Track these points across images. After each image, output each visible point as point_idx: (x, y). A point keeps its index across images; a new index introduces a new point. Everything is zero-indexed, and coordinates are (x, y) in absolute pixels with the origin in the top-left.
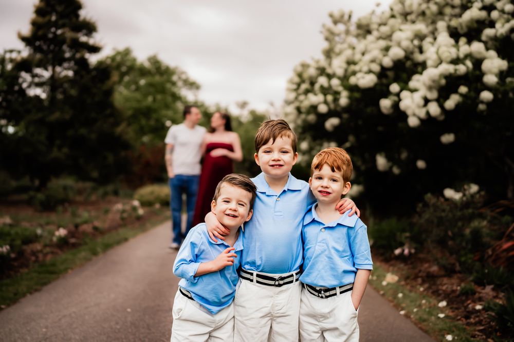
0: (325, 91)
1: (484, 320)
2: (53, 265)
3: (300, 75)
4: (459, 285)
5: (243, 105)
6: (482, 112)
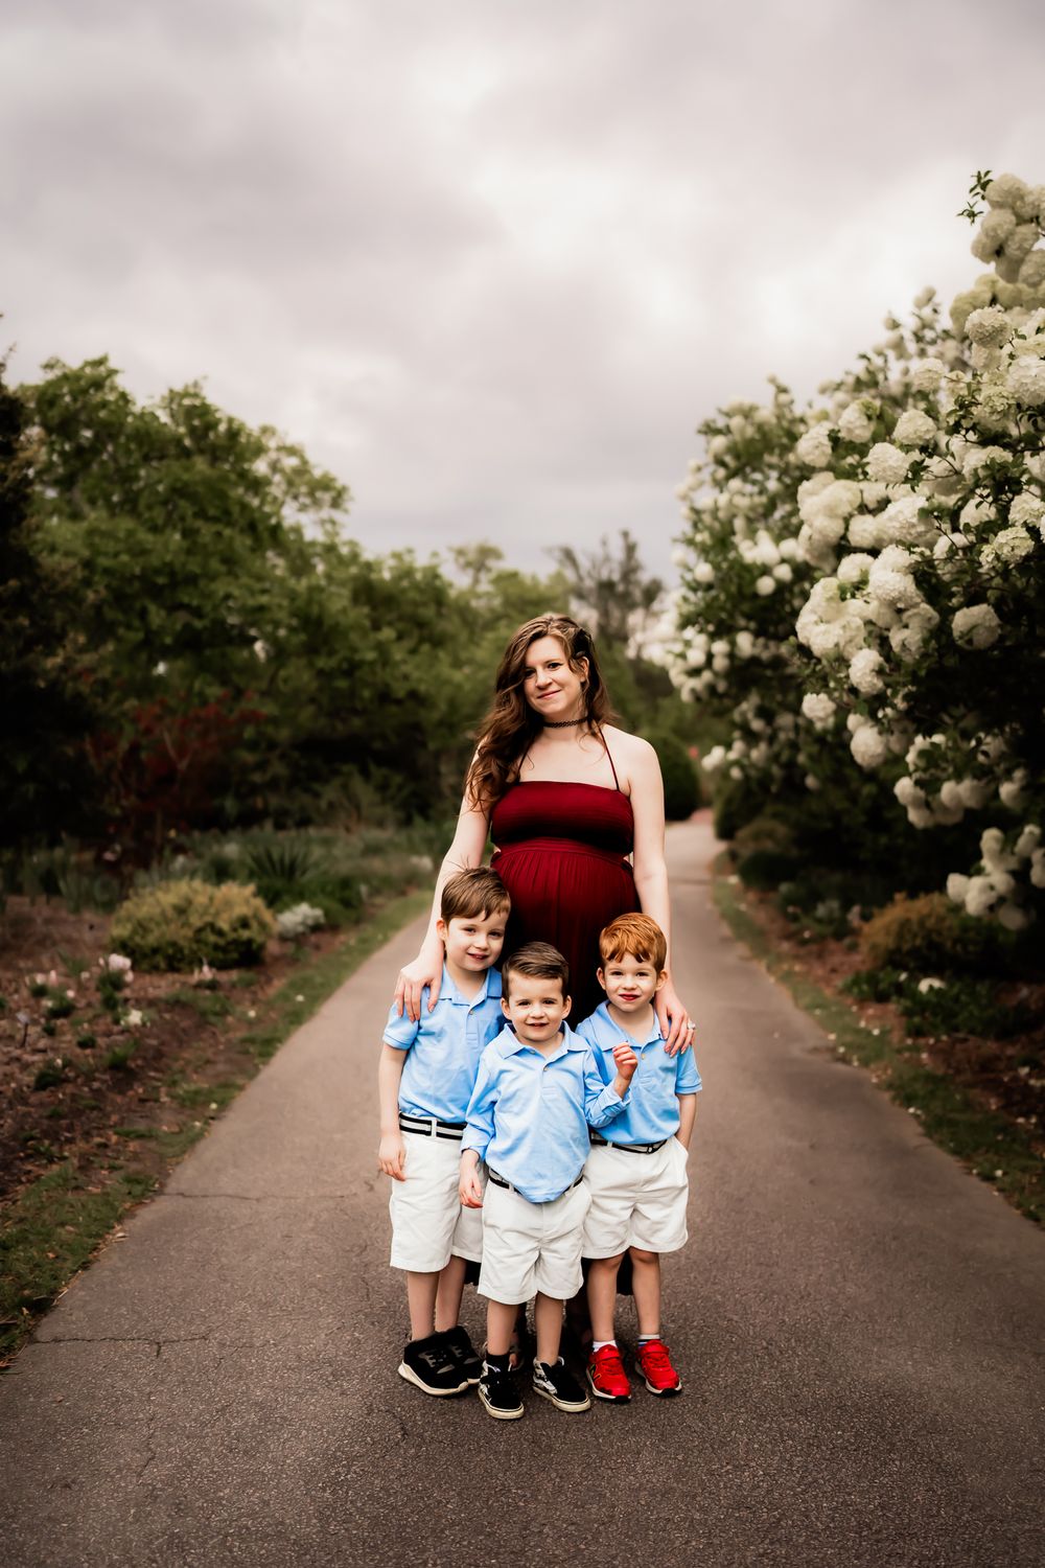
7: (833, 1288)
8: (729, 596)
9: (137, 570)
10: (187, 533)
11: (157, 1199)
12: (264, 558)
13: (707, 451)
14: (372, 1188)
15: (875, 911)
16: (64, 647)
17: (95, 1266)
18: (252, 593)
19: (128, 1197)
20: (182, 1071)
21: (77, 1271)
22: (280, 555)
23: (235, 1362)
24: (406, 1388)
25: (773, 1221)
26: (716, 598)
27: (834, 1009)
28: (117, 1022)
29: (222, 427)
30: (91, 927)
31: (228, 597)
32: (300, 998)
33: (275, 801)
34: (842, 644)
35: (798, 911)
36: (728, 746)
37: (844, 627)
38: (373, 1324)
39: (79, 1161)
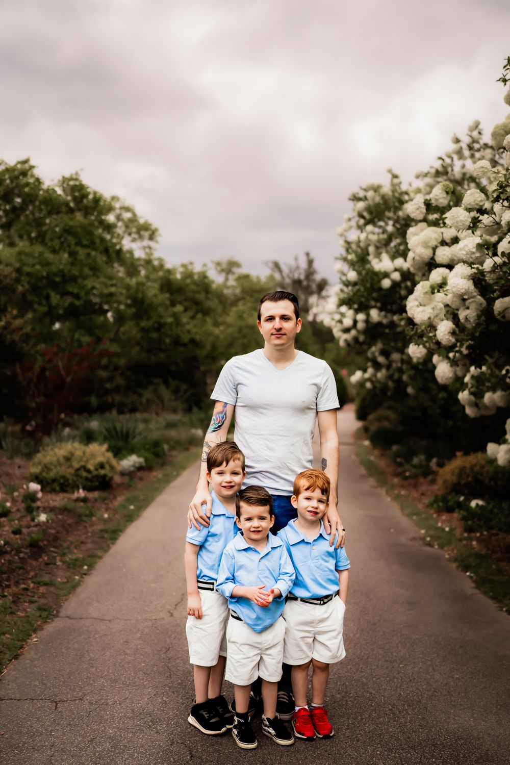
7: (427, 675)
8: (366, 289)
9: (45, 274)
10: (72, 254)
11: (55, 619)
12: (113, 267)
13: (354, 210)
14: (172, 615)
15: (446, 462)
16: (6, 316)
17: (21, 657)
18: (106, 286)
19: (39, 619)
20: (68, 548)
21: (11, 660)
22: (121, 265)
23: (98, 713)
24: (192, 730)
25: (393, 636)
26: (359, 290)
27: (423, 516)
28: (33, 520)
29: (91, 197)
30: (19, 467)
31: (93, 288)
32: (132, 507)
33: (118, 398)
34: (432, 317)
35: (403, 461)
36: (365, 371)
37: (433, 308)
38: (173, 692)
39: (13, 598)
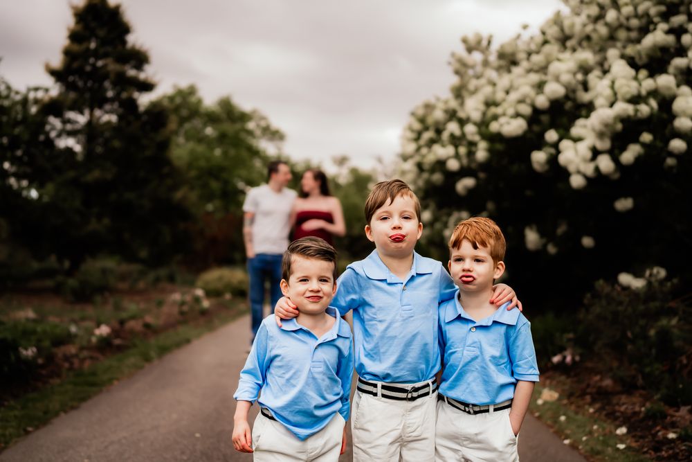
0: (455, 141)
1: (681, 454)
2: (94, 374)
3: (422, 120)
4: (644, 406)
5: (342, 161)
6: (671, 168)
22: (258, 159)
